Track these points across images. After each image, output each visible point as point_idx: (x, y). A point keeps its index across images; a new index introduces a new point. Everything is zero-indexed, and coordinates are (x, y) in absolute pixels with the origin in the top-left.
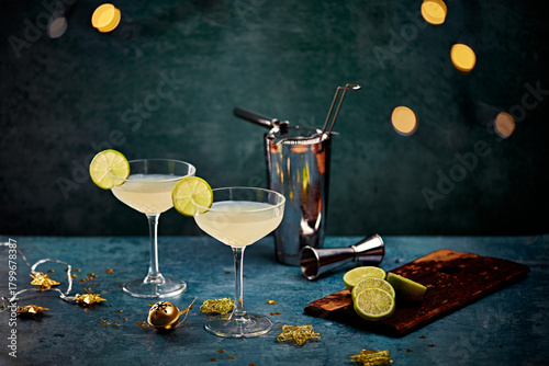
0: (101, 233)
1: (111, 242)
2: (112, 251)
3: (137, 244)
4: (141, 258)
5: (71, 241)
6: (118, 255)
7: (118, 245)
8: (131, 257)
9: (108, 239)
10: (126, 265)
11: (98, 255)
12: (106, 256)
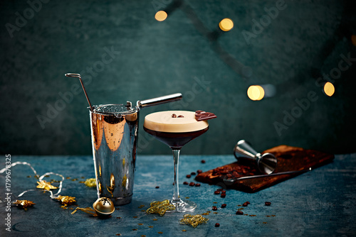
0: (62, 154)
1: (69, 159)
2: (69, 165)
3: (85, 160)
4: (88, 169)
5: (42, 159)
6: (73, 167)
7: (73, 161)
8: (81, 168)
9: (66, 157)
10: (78, 173)
11: (60, 167)
12: (66, 167)
